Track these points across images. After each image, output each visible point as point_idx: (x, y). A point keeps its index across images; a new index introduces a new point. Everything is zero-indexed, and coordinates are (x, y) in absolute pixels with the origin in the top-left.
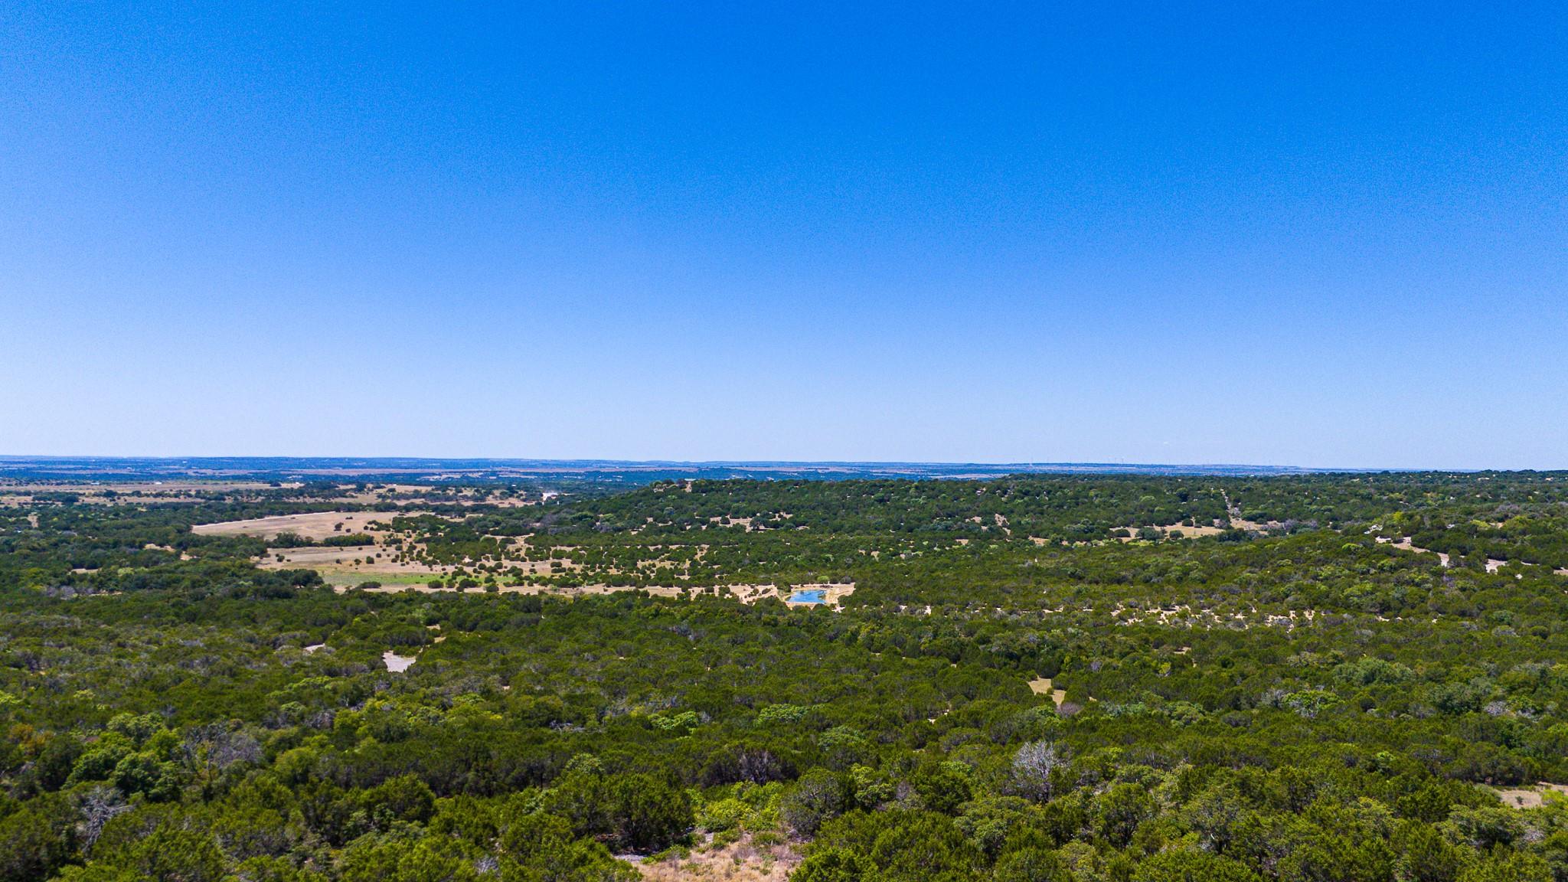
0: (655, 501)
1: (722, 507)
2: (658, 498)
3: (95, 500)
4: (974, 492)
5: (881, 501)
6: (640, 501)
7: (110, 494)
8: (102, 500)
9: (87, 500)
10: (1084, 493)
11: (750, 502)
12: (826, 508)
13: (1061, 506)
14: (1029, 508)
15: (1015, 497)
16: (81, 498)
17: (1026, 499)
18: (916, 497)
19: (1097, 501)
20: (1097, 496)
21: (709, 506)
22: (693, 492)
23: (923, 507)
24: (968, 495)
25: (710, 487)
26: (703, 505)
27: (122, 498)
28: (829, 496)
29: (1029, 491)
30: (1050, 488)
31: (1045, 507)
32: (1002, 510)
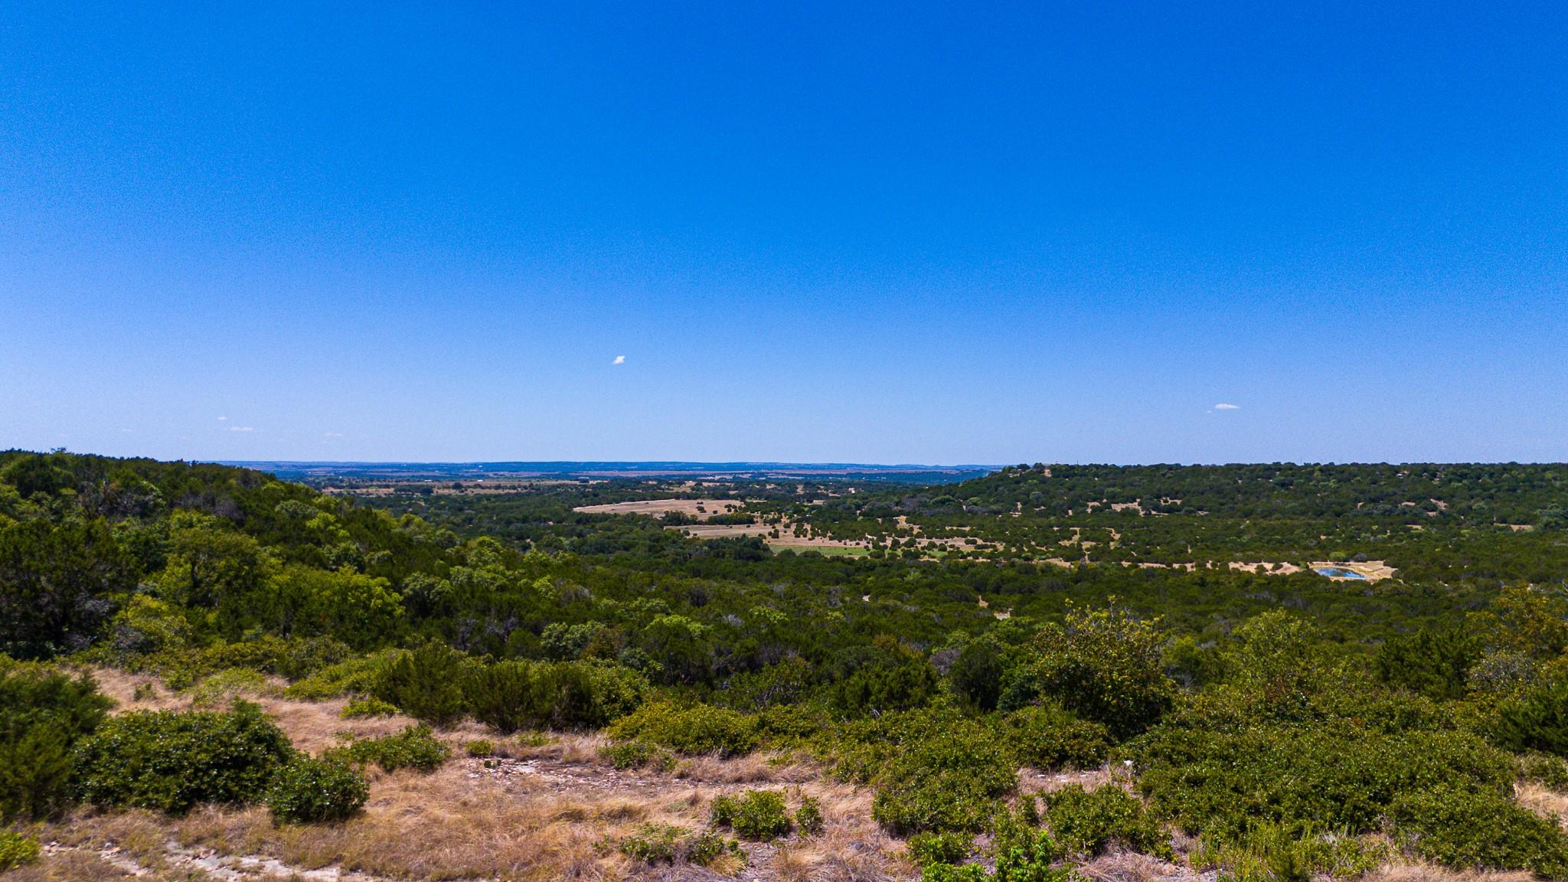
0: (1014, 486)
1: (1094, 492)
2: (1018, 482)
3: (446, 492)
4: (1394, 475)
5: (1283, 485)
6: (999, 486)
7: (457, 487)
8: (453, 492)
9: (441, 492)
10: (1539, 477)
11: (1123, 487)
12: (1218, 492)
13: (1514, 490)
14: (1472, 493)
15: (1450, 481)
16: (435, 490)
17: (1465, 481)
18: (1325, 481)
19: (1558, 484)
20: (1555, 479)
21: (1078, 491)
22: (1053, 476)
23: (1335, 491)
24: (1389, 478)
25: (1072, 472)
26: (1070, 490)
27: (469, 490)
28: (1214, 480)
29: (1466, 474)
30: (1492, 470)
31: (1493, 491)
32: (1439, 494)
